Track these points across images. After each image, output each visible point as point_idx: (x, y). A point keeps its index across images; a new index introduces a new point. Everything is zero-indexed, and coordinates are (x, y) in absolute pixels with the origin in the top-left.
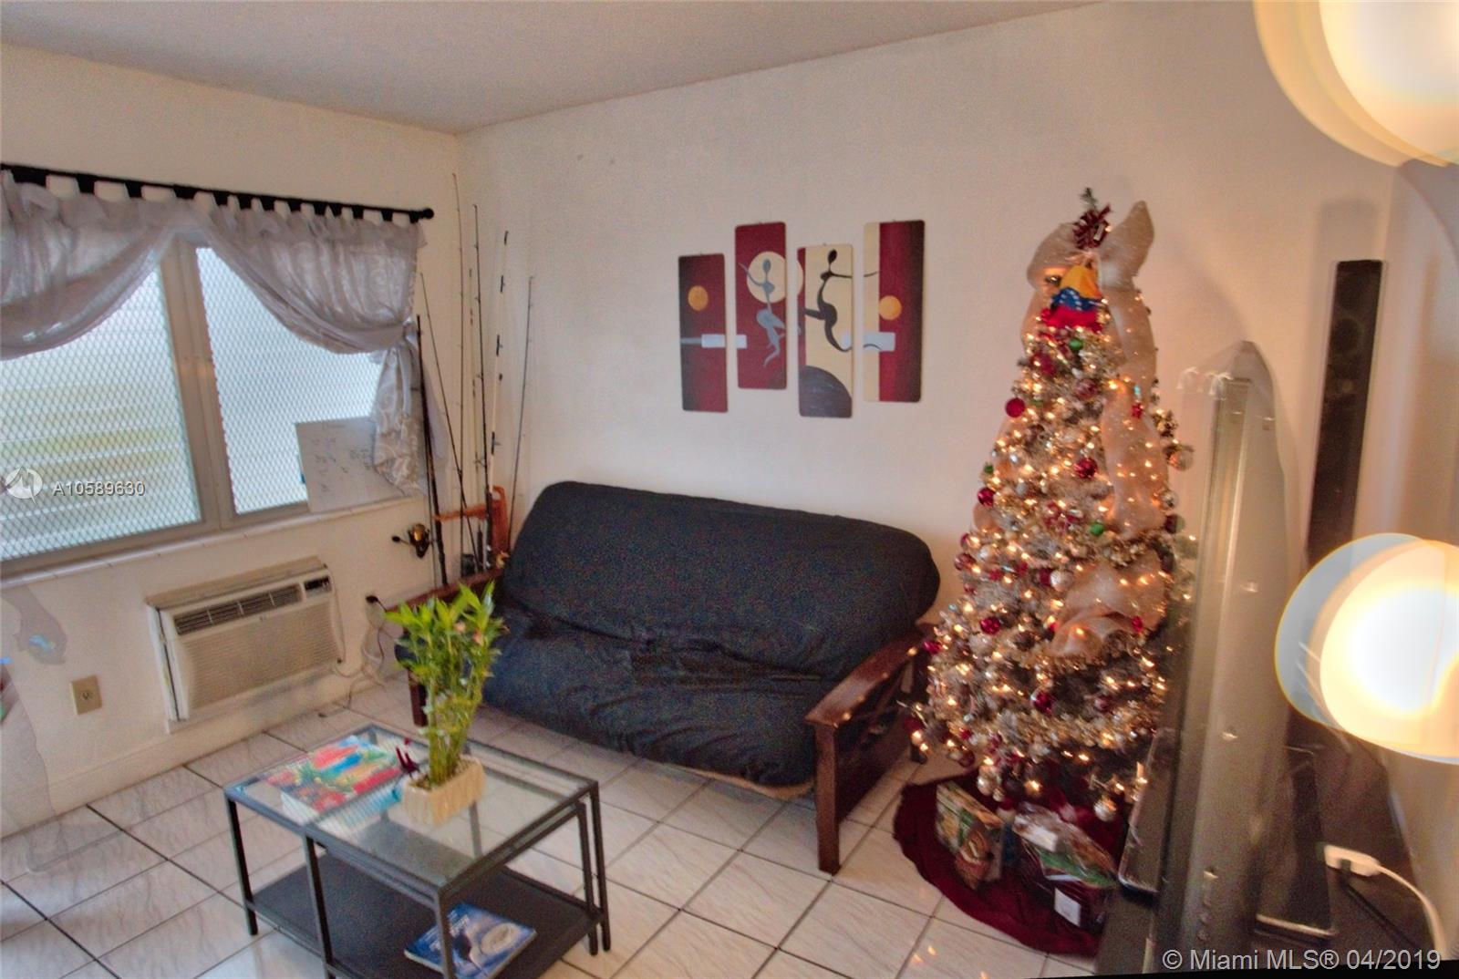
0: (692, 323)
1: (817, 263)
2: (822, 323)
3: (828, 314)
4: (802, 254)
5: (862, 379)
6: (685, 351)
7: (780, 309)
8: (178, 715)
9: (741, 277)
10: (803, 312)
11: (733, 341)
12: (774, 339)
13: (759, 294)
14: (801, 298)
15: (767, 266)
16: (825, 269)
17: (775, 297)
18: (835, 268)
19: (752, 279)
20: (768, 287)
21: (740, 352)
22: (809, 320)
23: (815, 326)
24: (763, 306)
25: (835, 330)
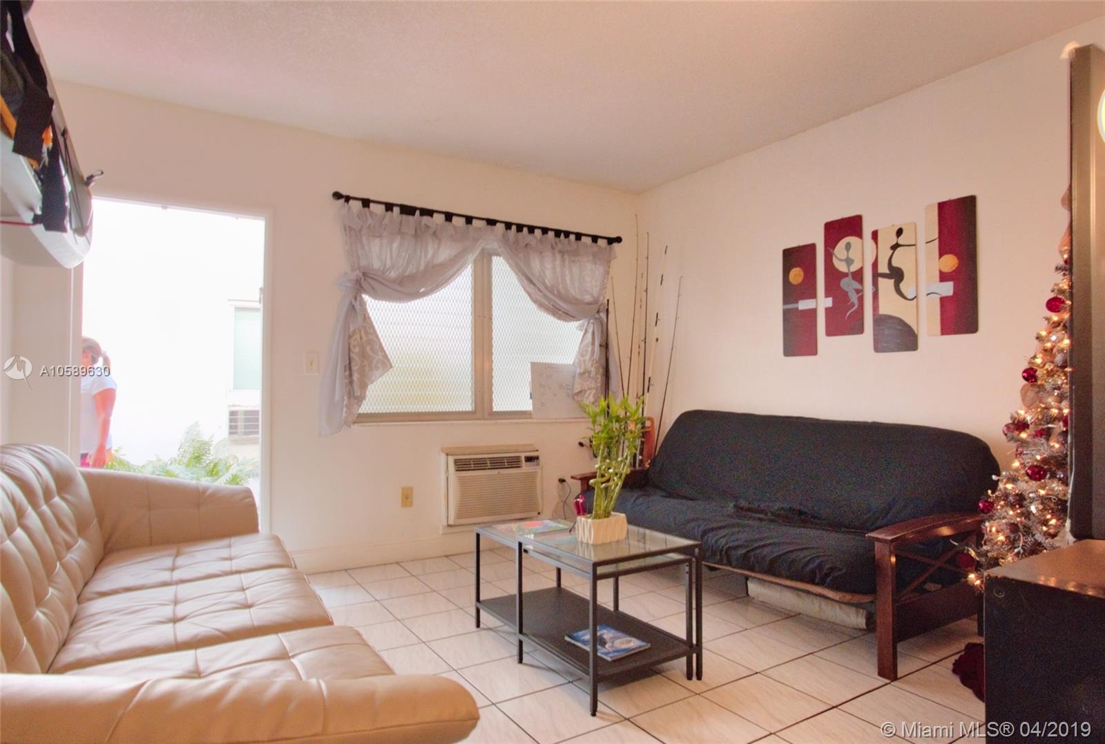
0: (791, 293)
1: (887, 239)
2: (892, 281)
3: (896, 275)
4: (875, 235)
5: (926, 319)
6: (786, 313)
7: (858, 276)
8: (448, 522)
9: (829, 256)
10: (876, 275)
11: (822, 302)
12: (854, 298)
13: (841, 267)
14: (875, 265)
15: (848, 246)
16: (894, 243)
17: (854, 268)
18: (901, 240)
19: (836, 257)
20: (849, 261)
21: (827, 310)
22: (881, 281)
23: (886, 285)
24: (846, 275)
25: (902, 286)
